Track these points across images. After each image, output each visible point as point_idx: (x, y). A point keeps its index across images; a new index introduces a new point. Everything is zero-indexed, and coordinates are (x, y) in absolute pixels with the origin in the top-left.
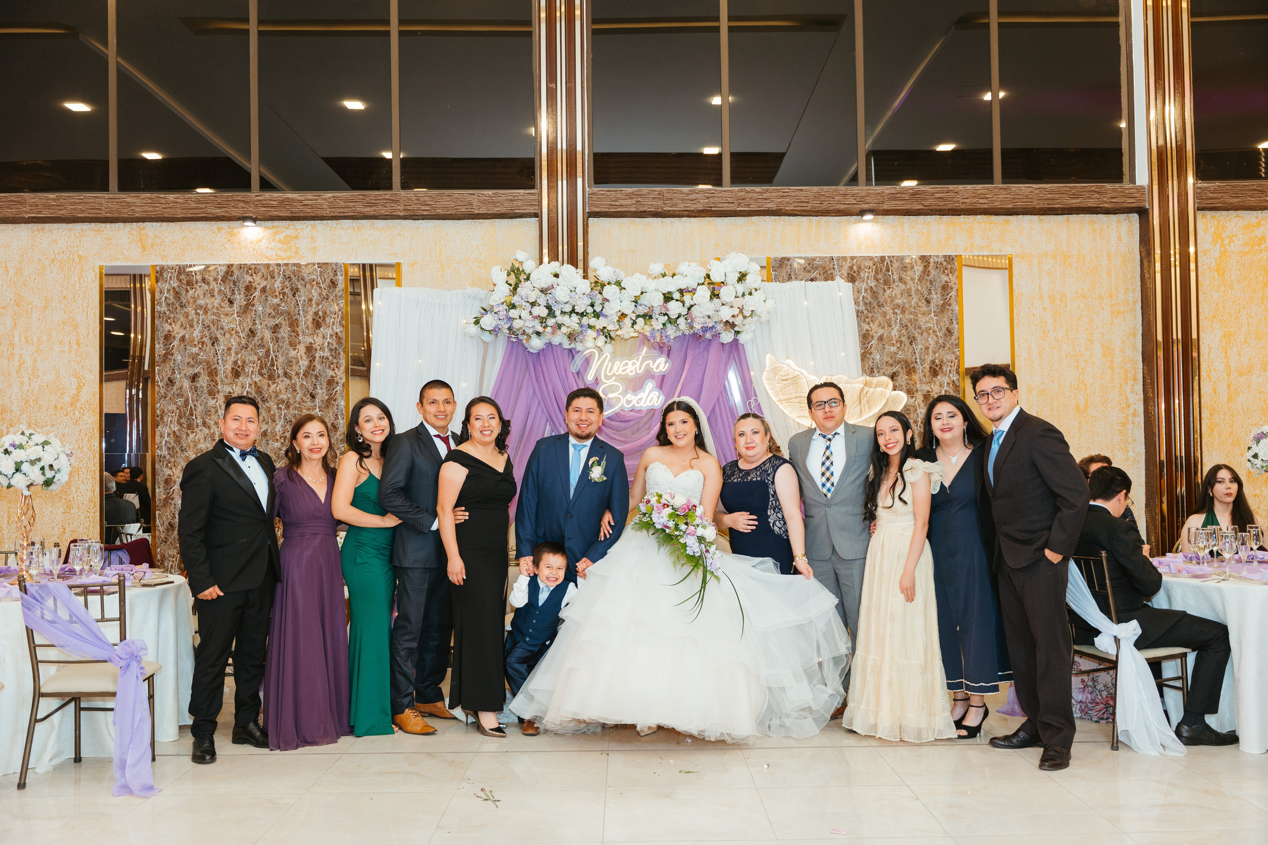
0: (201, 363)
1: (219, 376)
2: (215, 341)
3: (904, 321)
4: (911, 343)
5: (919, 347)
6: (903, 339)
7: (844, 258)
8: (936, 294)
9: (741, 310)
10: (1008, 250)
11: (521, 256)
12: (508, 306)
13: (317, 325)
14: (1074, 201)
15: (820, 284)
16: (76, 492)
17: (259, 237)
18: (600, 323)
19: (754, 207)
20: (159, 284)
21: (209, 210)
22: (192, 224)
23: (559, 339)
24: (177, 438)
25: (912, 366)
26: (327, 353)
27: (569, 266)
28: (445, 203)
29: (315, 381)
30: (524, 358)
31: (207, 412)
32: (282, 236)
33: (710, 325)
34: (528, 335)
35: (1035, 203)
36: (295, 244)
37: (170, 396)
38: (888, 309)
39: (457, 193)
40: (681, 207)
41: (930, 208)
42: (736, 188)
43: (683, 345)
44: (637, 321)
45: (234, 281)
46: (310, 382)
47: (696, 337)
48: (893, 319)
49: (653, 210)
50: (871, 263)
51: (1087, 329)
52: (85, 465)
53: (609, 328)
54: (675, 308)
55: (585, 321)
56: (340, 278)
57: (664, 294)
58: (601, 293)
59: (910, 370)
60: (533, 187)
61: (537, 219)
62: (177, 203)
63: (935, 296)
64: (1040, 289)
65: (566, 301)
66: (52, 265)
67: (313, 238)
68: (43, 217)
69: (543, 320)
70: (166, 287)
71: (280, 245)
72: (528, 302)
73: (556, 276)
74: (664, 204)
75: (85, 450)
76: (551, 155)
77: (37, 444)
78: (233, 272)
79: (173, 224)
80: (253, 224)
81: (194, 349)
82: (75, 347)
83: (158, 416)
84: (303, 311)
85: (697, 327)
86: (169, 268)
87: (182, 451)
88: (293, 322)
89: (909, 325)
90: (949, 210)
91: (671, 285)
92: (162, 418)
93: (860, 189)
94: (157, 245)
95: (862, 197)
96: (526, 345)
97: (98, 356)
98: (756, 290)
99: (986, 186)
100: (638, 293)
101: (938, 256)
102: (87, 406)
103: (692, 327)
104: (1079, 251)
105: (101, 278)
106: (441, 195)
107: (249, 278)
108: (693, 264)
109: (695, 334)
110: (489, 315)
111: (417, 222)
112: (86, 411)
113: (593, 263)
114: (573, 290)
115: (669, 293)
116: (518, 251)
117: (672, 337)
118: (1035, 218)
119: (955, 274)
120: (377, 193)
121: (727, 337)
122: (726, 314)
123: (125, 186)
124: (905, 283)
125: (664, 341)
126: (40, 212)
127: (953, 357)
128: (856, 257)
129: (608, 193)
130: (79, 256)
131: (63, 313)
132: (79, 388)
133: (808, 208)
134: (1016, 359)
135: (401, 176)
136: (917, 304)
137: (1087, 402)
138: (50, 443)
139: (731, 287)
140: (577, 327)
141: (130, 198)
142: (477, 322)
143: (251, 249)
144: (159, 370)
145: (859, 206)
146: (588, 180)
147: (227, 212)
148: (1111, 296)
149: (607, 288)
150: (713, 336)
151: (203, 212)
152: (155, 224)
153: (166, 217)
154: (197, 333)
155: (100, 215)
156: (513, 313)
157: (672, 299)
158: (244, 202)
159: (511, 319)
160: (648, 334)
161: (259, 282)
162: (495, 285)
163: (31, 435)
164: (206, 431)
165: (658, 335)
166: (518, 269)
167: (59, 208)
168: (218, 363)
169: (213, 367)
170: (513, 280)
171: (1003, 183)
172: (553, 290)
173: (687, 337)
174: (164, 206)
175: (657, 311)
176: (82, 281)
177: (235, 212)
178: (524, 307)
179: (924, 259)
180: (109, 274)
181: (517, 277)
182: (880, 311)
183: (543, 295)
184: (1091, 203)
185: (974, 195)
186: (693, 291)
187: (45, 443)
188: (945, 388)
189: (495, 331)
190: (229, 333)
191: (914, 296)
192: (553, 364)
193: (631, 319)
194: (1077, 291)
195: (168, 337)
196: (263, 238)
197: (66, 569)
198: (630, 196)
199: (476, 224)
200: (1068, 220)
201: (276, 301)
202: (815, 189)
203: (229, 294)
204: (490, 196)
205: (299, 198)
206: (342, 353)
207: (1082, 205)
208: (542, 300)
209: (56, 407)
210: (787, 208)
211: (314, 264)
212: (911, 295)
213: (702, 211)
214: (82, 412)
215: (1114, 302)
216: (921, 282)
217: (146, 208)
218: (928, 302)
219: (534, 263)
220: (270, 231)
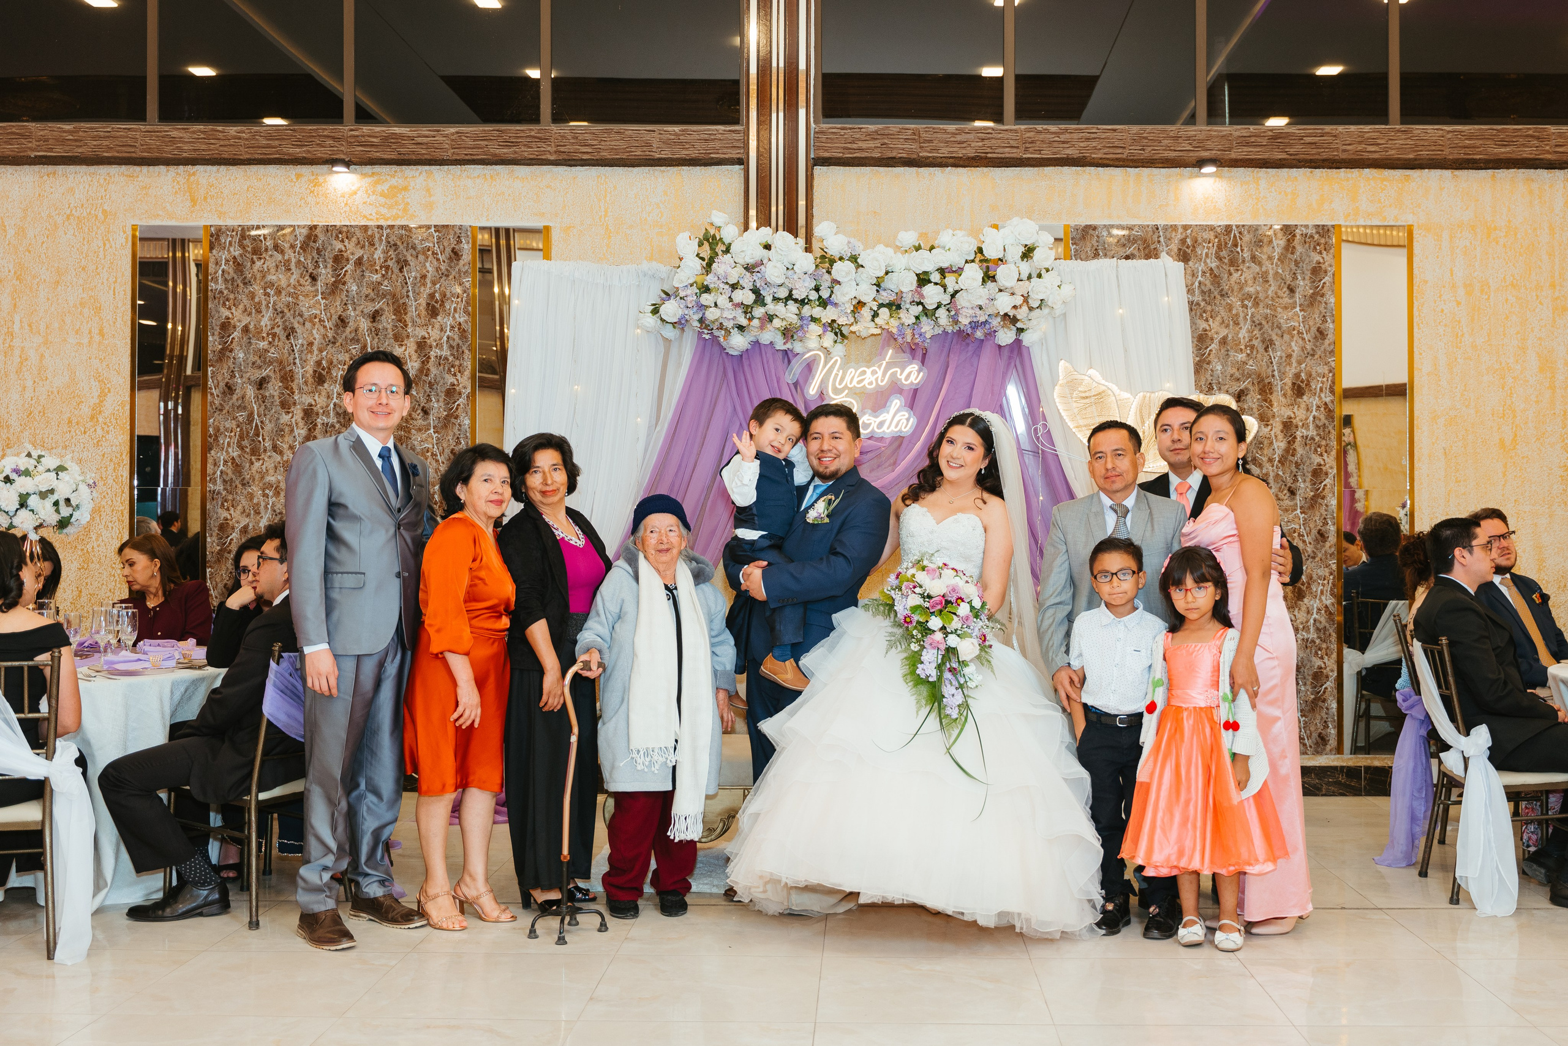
0: (271, 363)
1: (296, 382)
2: (290, 332)
3: (1257, 318)
4: (1266, 349)
5: (1277, 354)
6: (1255, 342)
7: (1174, 228)
8: (1304, 279)
9: (1026, 299)
10: (1407, 219)
11: (718, 218)
12: (699, 289)
13: (433, 312)
14: (1503, 150)
15: (1140, 264)
16: (97, 540)
17: (353, 188)
18: (827, 314)
19: (1047, 154)
20: (214, 252)
21: (285, 150)
22: (261, 169)
23: (770, 336)
24: (237, 468)
25: (1267, 381)
26: (446, 352)
27: (786, 234)
28: (613, 143)
29: (428, 390)
30: (721, 361)
31: (280, 432)
32: (385, 187)
33: (982, 319)
34: (726, 329)
35: (1447, 151)
36: (404, 198)
37: (227, 408)
38: (1235, 300)
39: (631, 129)
40: (944, 152)
41: (1297, 157)
42: (1023, 127)
43: (944, 346)
44: (879, 312)
45: (318, 249)
46: (422, 391)
47: (962, 336)
48: (1242, 315)
49: (904, 155)
50: (1211, 236)
51: (1518, 333)
52: (109, 503)
53: (840, 321)
54: (932, 295)
55: (807, 311)
56: (466, 247)
57: (917, 275)
58: (829, 272)
59: (1264, 386)
60: (736, 122)
61: (742, 167)
62: (240, 138)
63: (1302, 283)
64: (1452, 275)
65: (780, 282)
66: (66, 223)
67: (428, 190)
68: (55, 157)
69: (747, 310)
70: (224, 255)
71: (382, 200)
72: (727, 283)
73: (767, 247)
74: (921, 147)
75: (110, 481)
76: (762, 77)
77: (49, 470)
78: (316, 236)
79: (235, 167)
80: (345, 169)
81: (262, 344)
82: (97, 338)
83: (210, 436)
84: (414, 292)
85: (964, 321)
86: (228, 230)
87: (243, 485)
88: (399, 307)
89: (1264, 322)
90: (1324, 160)
91: (928, 262)
92: (216, 439)
93: (1201, 129)
94: (212, 197)
95: (1201, 141)
96: (724, 344)
97: (129, 352)
98: (1048, 270)
99: (1377, 127)
100: (882, 273)
101: (1306, 226)
102: (114, 421)
103: (956, 322)
104: (1509, 221)
105: (134, 244)
106: (608, 132)
107: (338, 246)
108: (960, 233)
109: (960, 331)
110: (672, 301)
111: (573, 168)
112: (111, 428)
113: (821, 229)
114: (790, 267)
115: (926, 273)
116: (714, 212)
117: (928, 336)
118: (1447, 173)
119: (1332, 251)
120: (518, 127)
121: (1006, 337)
122: (1004, 304)
123: (168, 115)
124: (1260, 264)
125: (917, 341)
126: (51, 150)
127: (1325, 370)
128: (1190, 226)
129: (842, 132)
130: (104, 212)
131: (80, 291)
132: (103, 396)
133: (1124, 156)
134: (1416, 372)
135: (553, 104)
136: (1276, 293)
137: (1516, 435)
138: (67, 469)
139: (1012, 266)
140: (794, 319)
141: (175, 131)
142: (655, 311)
143: (343, 205)
144: (213, 372)
145: (1197, 154)
146: (814, 113)
147: (309, 152)
148: (1553, 286)
149: (838, 266)
150: (986, 335)
151: (277, 153)
152: (209, 168)
153: (224, 159)
154: (265, 322)
155: (134, 155)
156: (706, 299)
157: (929, 282)
158: (333, 138)
159: (703, 307)
160: (895, 331)
161: (353, 251)
162: (681, 259)
163: (40, 457)
164: (278, 458)
165: (909, 332)
166: (714, 237)
167: (77, 144)
168: (295, 364)
169: (288, 369)
170: (706, 252)
171: (1402, 123)
172: (762, 267)
173: (950, 336)
174: (222, 143)
175: (908, 298)
176: (108, 246)
177: (321, 153)
178: (721, 290)
179: (1289, 230)
180: (146, 238)
181: (712, 249)
182: (1224, 303)
183: (748, 274)
184: (1527, 153)
185: (1359, 139)
186: (959, 271)
187: (60, 469)
188: (1314, 413)
189: (680, 324)
190: (311, 321)
191: (1271, 282)
192: (761, 371)
193: (871, 309)
194: (1504, 278)
195: (226, 326)
196: (358, 190)
197: (86, 644)
198: (872, 136)
199: (656, 173)
200: (1494, 176)
201: (376, 277)
202: (1135, 128)
203: (311, 267)
204: (676, 134)
205: (410, 134)
206: (467, 352)
207: (1513, 156)
208: (747, 281)
209: (70, 422)
210: (1093, 156)
211: (429, 227)
212: (1267, 281)
213: (973, 158)
214: (106, 428)
215: (1557, 294)
216: (1282, 262)
217: (197, 146)
218: (1292, 290)
219: (737, 229)
220: (369, 180)
